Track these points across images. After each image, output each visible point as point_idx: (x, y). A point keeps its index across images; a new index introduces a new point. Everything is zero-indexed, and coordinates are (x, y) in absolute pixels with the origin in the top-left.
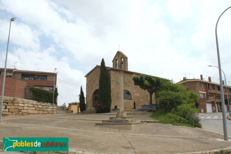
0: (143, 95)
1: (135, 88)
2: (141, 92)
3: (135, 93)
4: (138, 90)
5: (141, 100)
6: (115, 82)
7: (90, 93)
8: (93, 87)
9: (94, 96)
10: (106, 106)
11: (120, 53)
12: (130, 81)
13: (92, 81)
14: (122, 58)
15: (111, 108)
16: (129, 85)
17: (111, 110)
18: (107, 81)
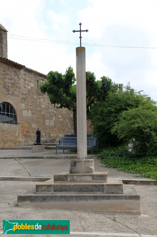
1: (24, 99)
2: (35, 108)
3: (24, 111)
4: (29, 104)
5: (34, 126)
12: (15, 84)
16: (13, 93)
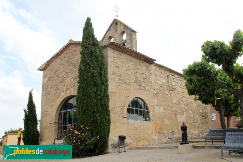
0: (169, 110)
1: (156, 94)
2: (166, 104)
3: (156, 107)
4: (161, 100)
5: (167, 122)
6: (116, 77)
7: (51, 106)
8: (58, 91)
9: (61, 113)
10: (98, 137)
11: (118, 23)
12: (146, 79)
13: (56, 78)
14: (123, 33)
15: (110, 142)
16: (145, 88)
17: (110, 147)
18: (101, 70)
